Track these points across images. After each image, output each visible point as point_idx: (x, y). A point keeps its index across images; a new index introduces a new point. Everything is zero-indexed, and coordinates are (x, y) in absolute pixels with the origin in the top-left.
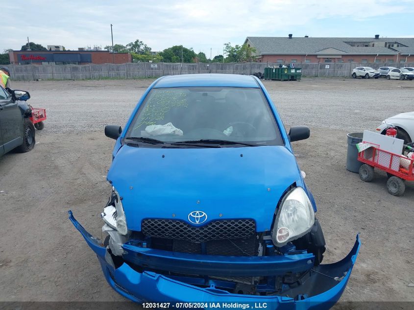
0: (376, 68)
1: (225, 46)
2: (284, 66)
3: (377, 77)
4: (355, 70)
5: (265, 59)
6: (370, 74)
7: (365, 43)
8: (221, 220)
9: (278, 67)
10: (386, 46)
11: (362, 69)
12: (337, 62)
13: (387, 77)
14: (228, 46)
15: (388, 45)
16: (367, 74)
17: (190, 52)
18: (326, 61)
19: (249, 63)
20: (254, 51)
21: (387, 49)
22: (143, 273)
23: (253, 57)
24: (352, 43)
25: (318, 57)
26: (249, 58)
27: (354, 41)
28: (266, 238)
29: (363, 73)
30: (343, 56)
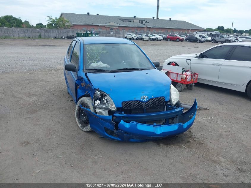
0: (136, 34)
1: (48, 18)
2: (88, 32)
3: (137, 39)
4: (126, 35)
5: (75, 27)
6: (134, 37)
7: (129, 20)
8: (153, 98)
9: (85, 32)
10: (139, 22)
11: (130, 35)
12: (117, 30)
13: (142, 39)
14: (50, 18)
15: (140, 22)
16: (133, 37)
17: (19, 20)
18: (110, 29)
19: (66, 29)
20: (68, 22)
21: (140, 24)
22: (131, 123)
23: (67, 26)
24: (123, 19)
25: (106, 27)
26: (65, 27)
27: (124, 18)
28: (168, 103)
29: (130, 37)
30: (119, 27)
